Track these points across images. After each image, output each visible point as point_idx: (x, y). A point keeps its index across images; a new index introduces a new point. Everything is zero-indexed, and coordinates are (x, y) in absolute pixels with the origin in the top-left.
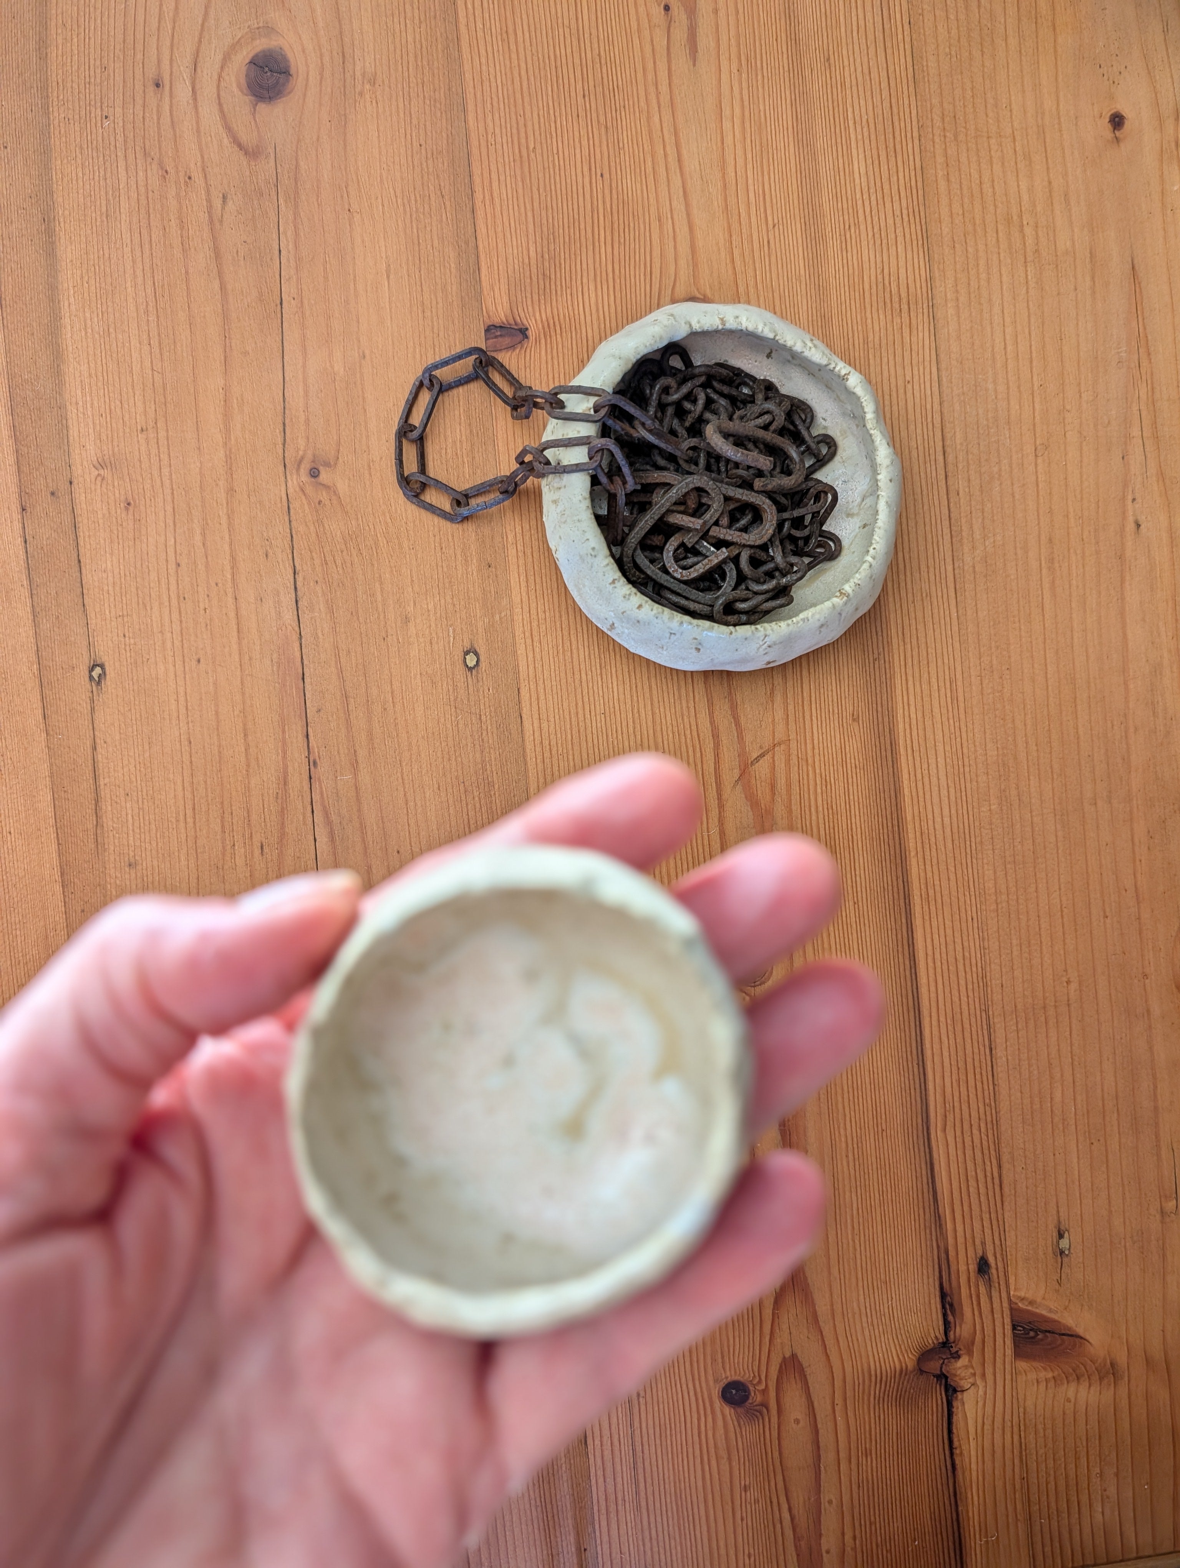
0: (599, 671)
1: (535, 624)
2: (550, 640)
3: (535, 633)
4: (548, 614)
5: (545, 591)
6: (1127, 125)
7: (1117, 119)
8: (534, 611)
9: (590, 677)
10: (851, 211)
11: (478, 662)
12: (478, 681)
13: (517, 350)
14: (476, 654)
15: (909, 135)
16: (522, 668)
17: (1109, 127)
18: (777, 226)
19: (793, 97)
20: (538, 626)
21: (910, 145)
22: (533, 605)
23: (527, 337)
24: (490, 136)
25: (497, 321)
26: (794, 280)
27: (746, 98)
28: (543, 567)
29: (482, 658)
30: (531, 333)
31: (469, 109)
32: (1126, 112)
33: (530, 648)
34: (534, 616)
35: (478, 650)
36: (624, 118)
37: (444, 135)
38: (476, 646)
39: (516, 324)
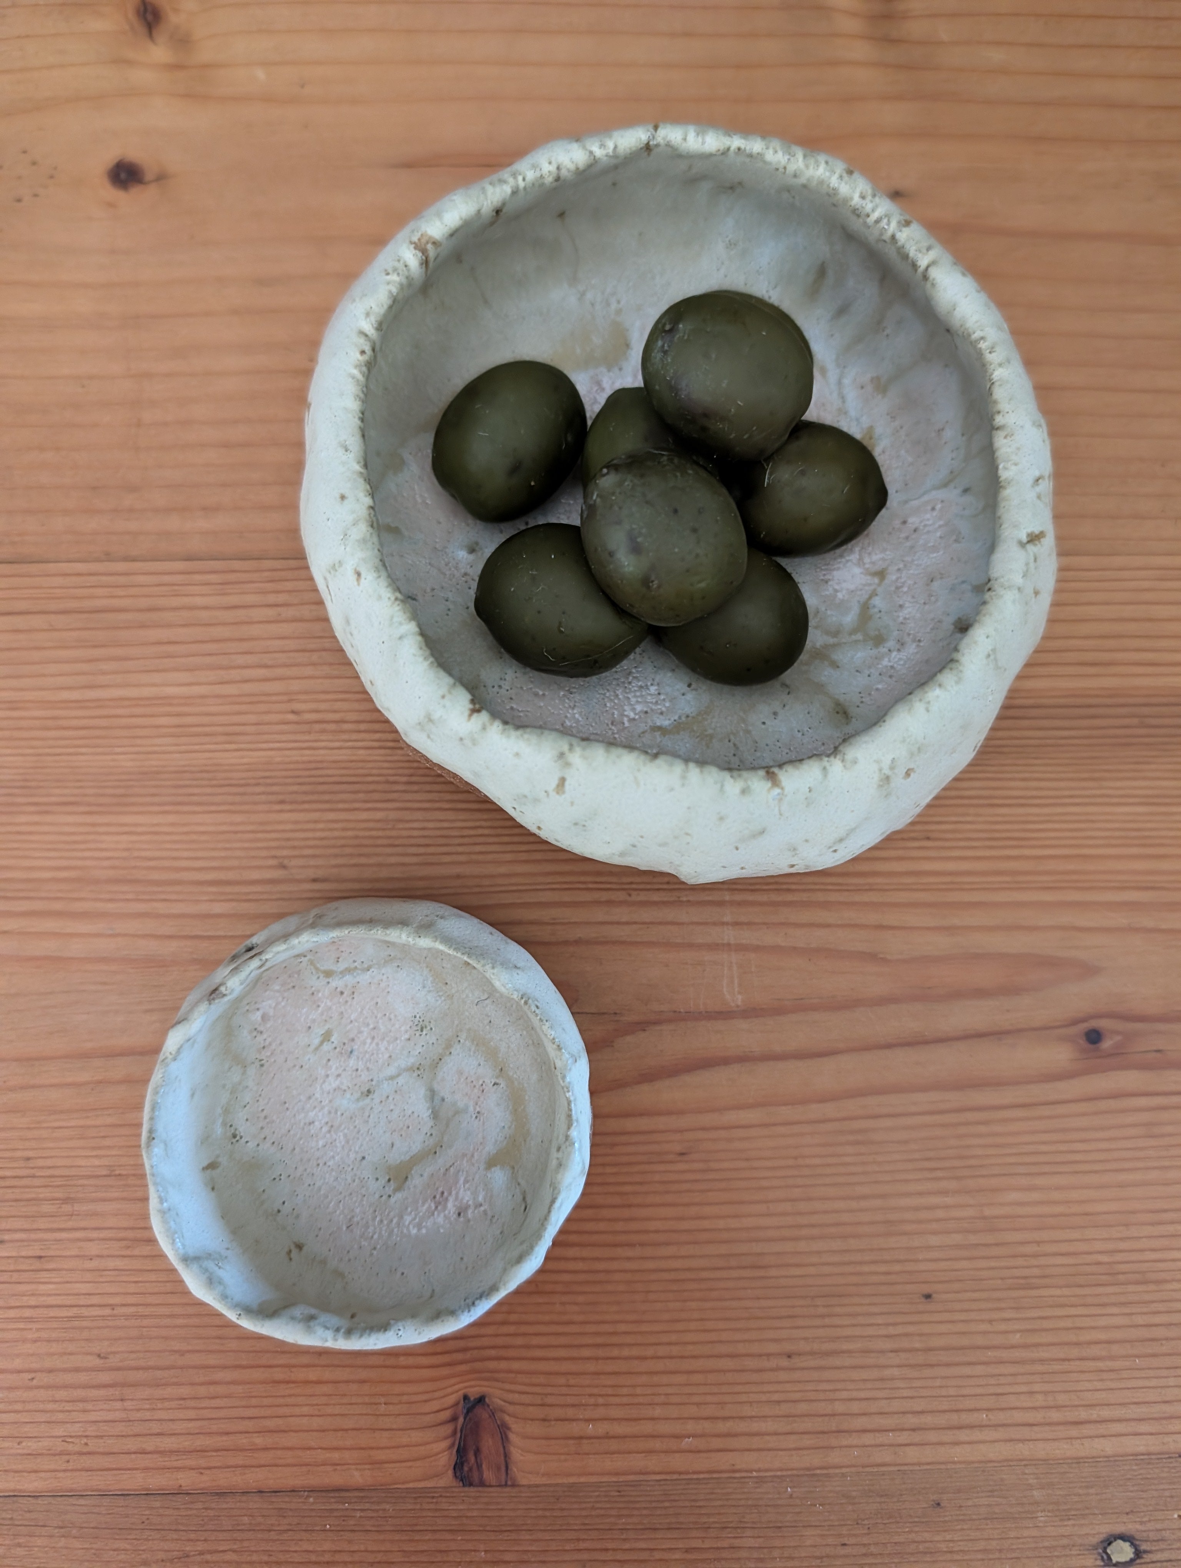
0: (1152, 1287)
1: (1055, 1416)
2: (1089, 1386)
3: (1070, 1416)
4: (1036, 1387)
5: (992, 1390)
6: (135, 154)
7: (123, 176)
8: (1030, 1417)
9: (1161, 1307)
10: (262, 707)
11: (1123, 1537)
12: (1162, 1540)
13: (507, 1418)
14: (1109, 1541)
15: (122, 580)
16: (1139, 1445)
17: (136, 191)
18: (286, 862)
19: (32, 809)
20: (1058, 1407)
21: (141, 579)
22: (1018, 1417)
23: (481, 1400)
24: (70, 1447)
25: (445, 1459)
26: (394, 833)
27: (25, 906)
28: (944, 1392)
29: (1120, 1529)
30: (474, 1392)
31: (12, 1485)
32: (109, 156)
33: (1102, 1429)
34: (1038, 1416)
35: (1102, 1537)
36: (49, 1162)
37: (62, 1542)
38: (1095, 1540)
39: (454, 1419)
